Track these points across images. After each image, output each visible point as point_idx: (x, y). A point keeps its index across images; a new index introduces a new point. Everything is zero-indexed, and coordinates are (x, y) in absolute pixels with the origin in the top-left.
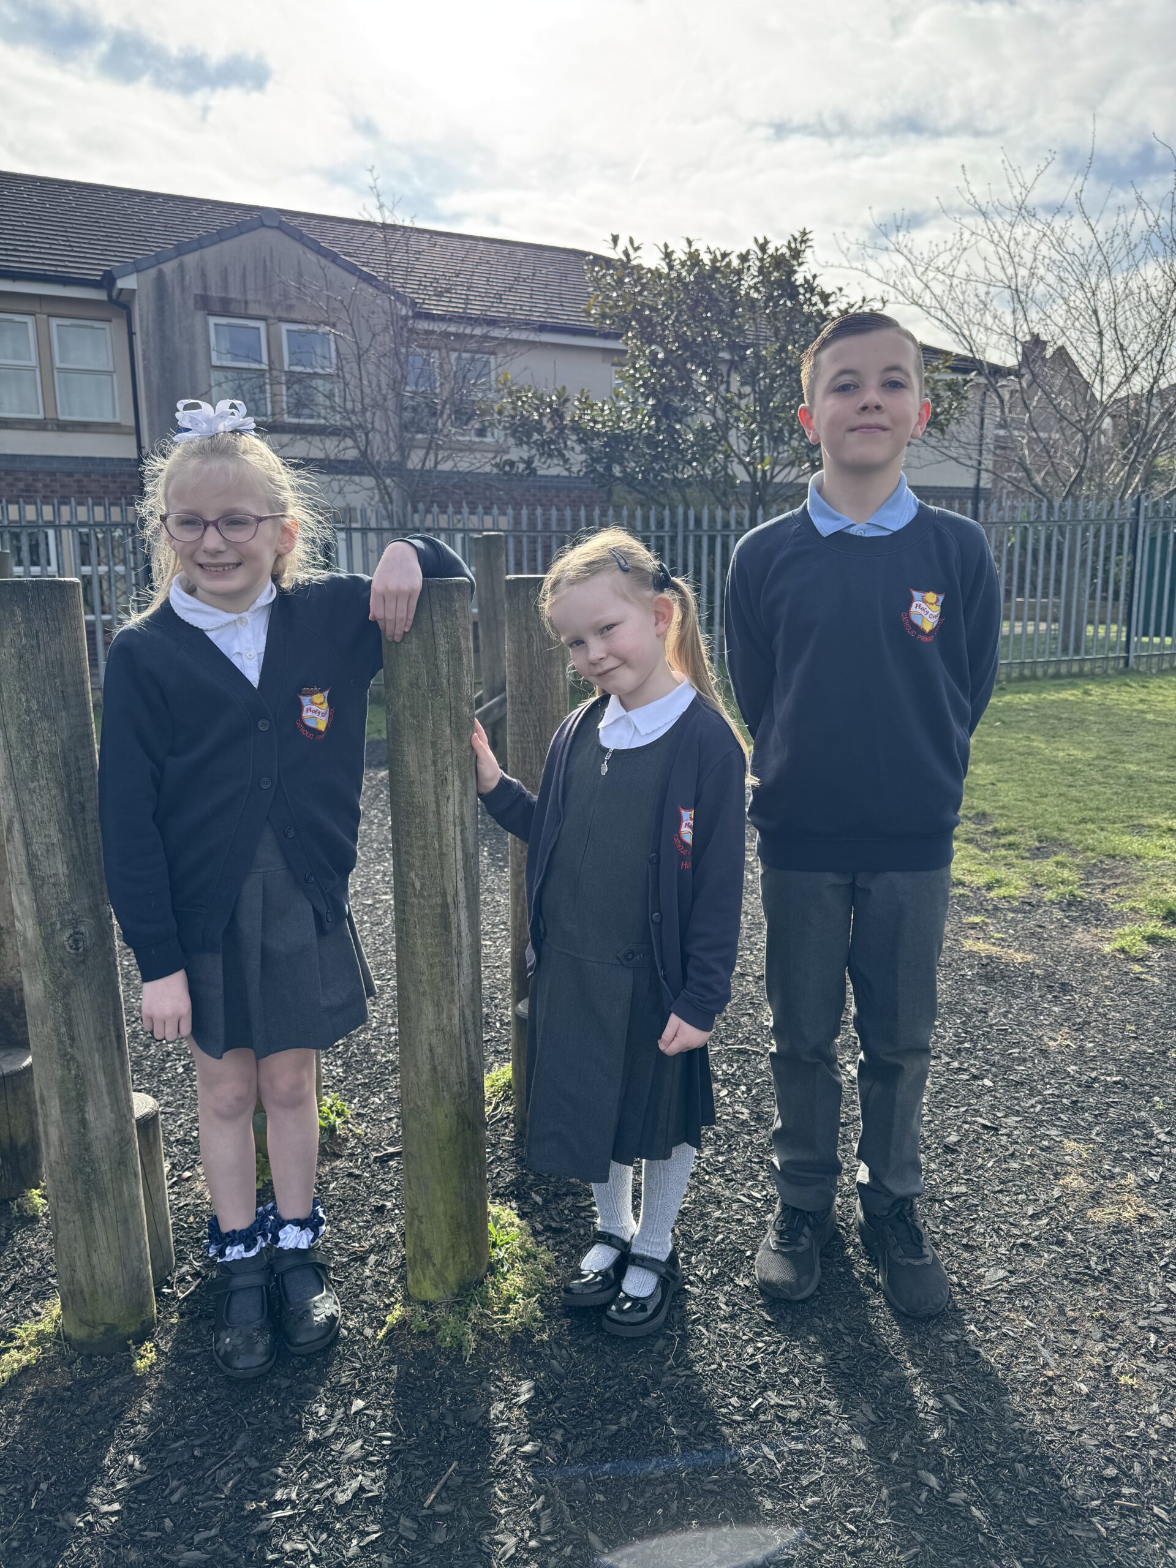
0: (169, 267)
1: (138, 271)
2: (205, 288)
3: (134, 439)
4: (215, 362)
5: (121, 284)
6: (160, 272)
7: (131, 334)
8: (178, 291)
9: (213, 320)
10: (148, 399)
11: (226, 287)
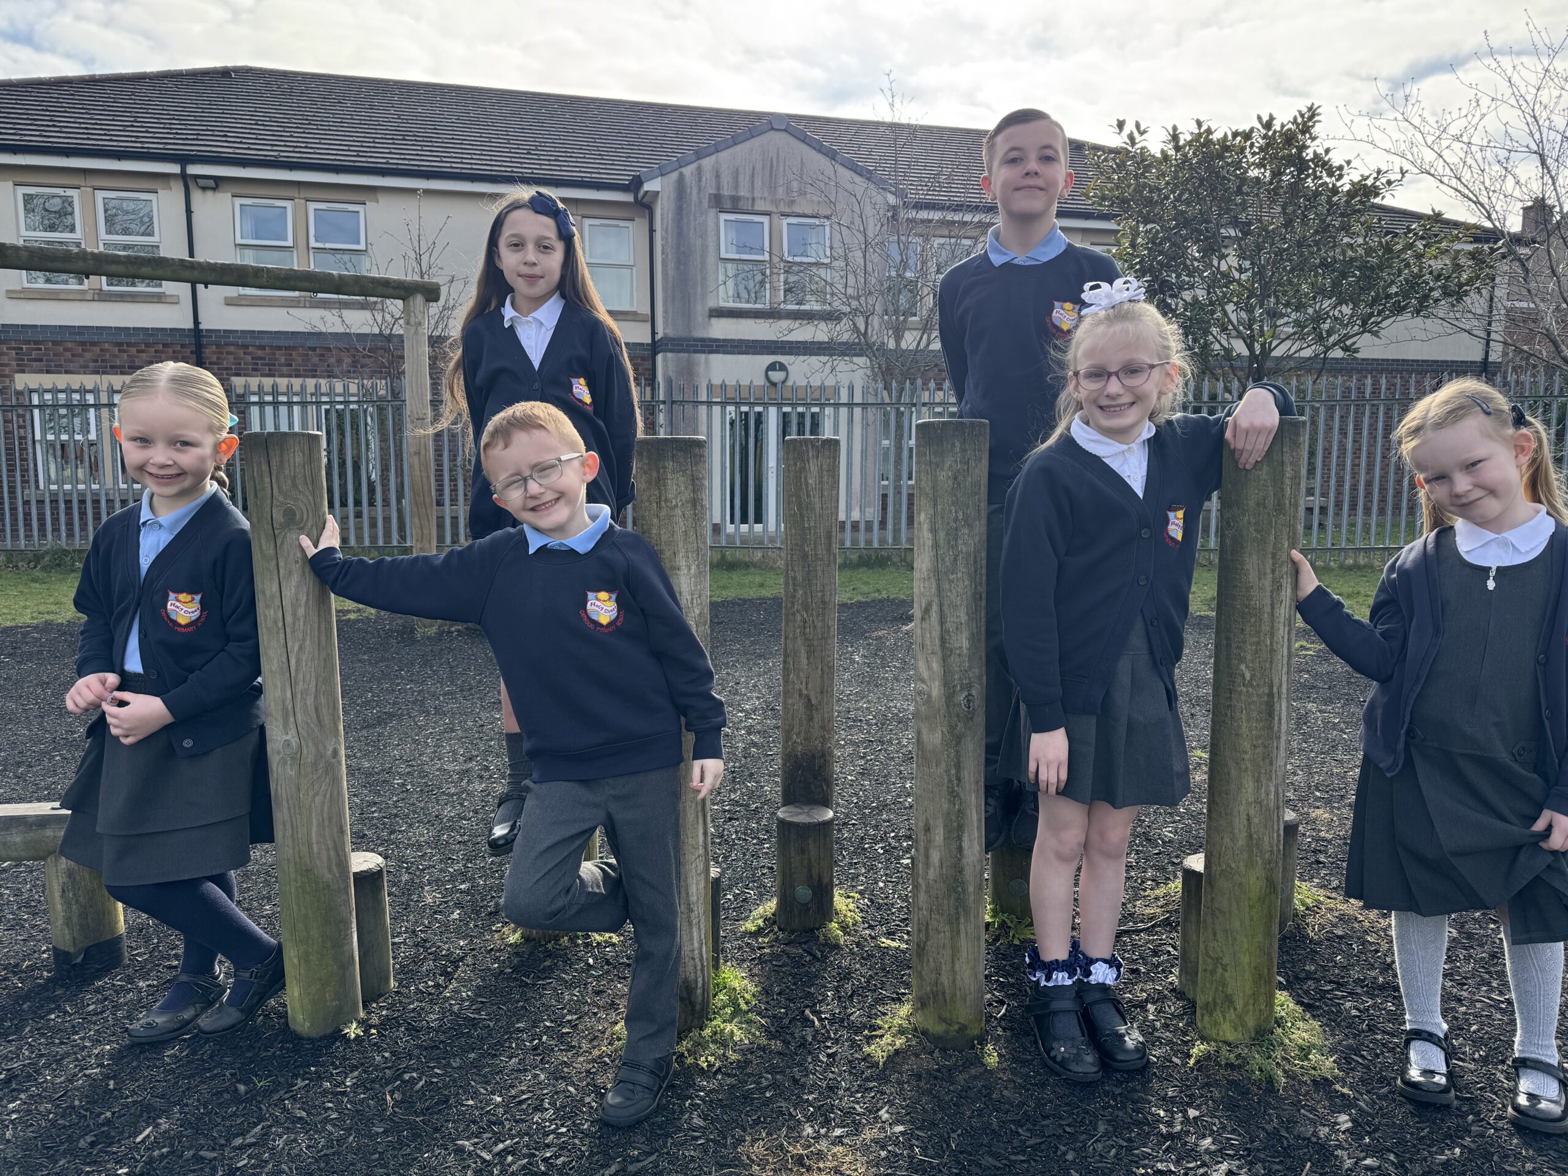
0: (688, 171)
1: (662, 175)
2: (718, 188)
3: (649, 325)
4: (723, 255)
5: (647, 187)
6: (681, 175)
7: (652, 231)
8: (695, 191)
9: (724, 217)
10: (665, 290)
11: (736, 186)
